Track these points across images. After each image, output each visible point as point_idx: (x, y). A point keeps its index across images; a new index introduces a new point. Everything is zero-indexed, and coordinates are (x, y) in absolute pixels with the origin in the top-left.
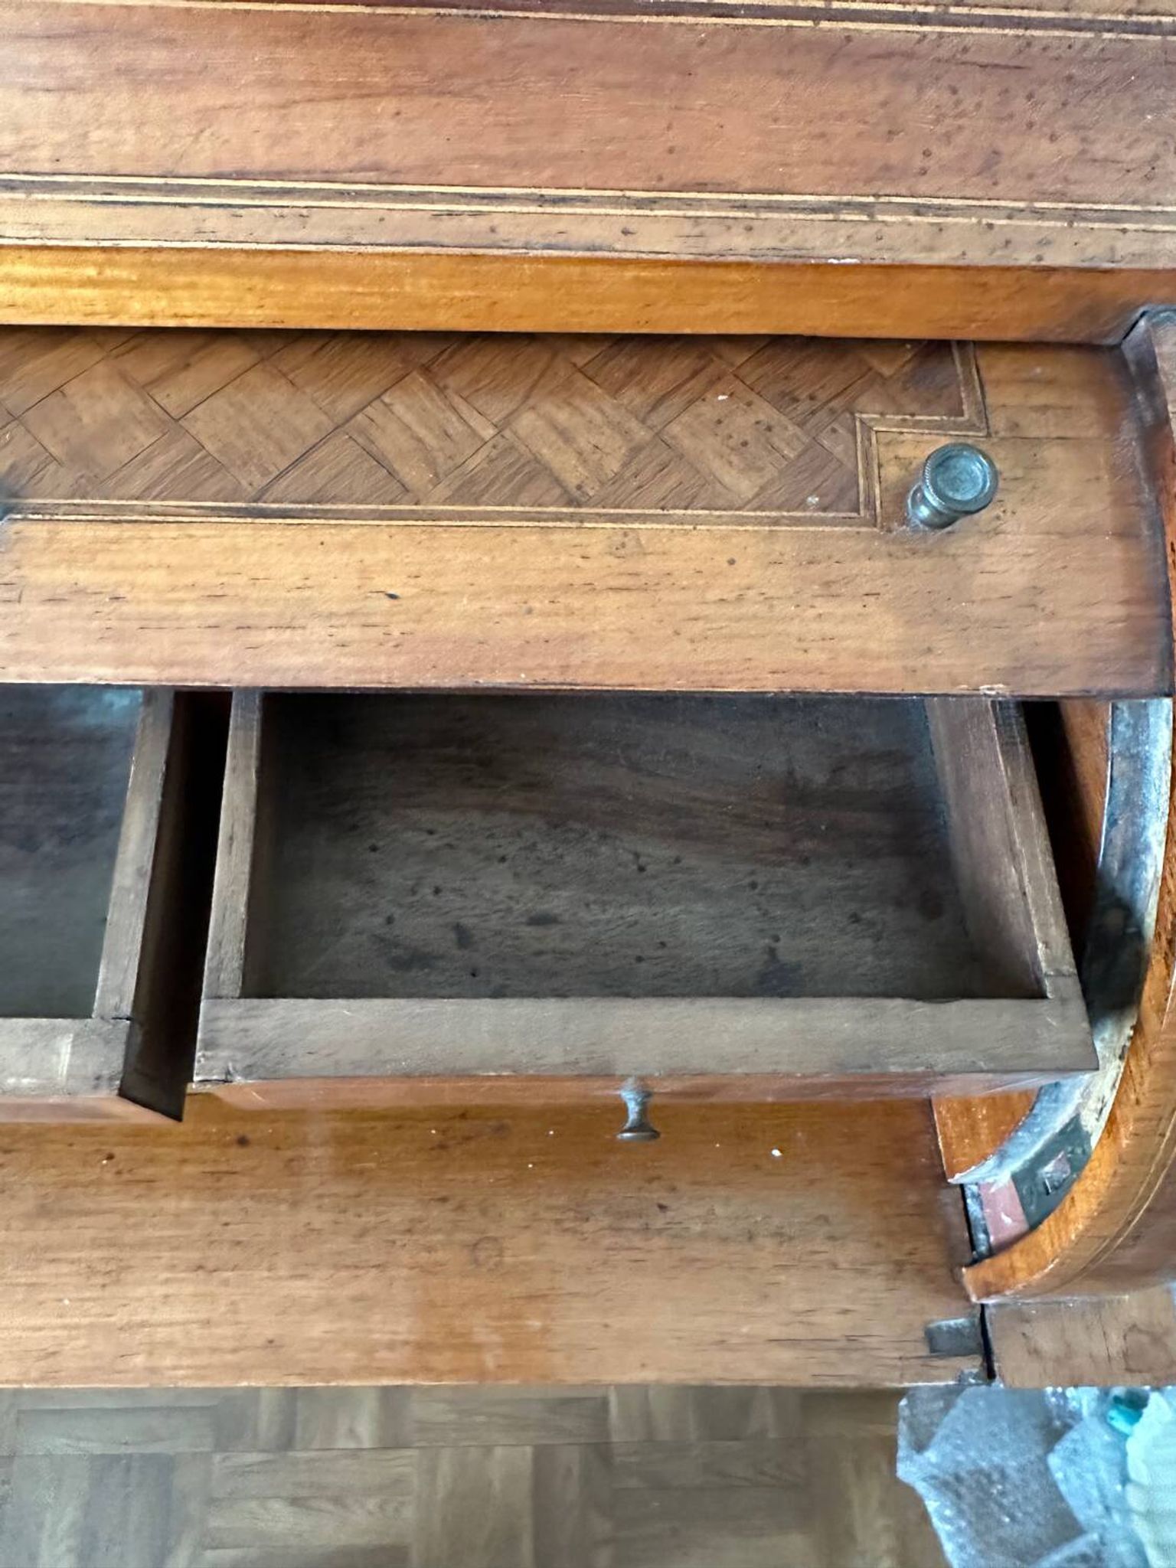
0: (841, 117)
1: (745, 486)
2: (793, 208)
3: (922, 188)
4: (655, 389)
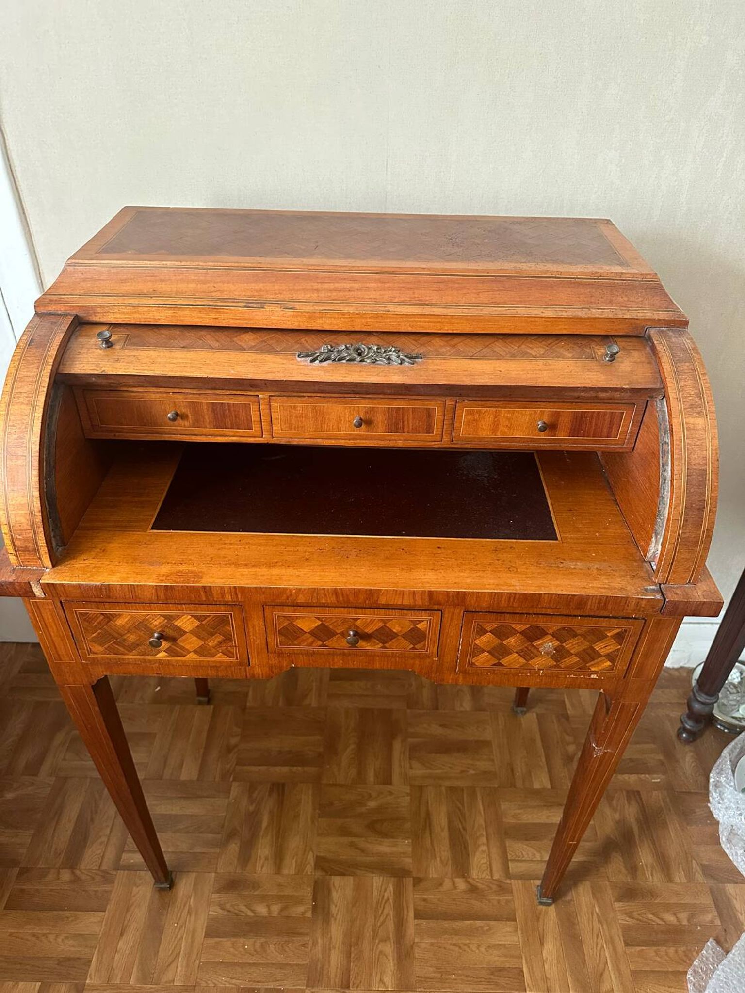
0: (582, 294)
1: (570, 355)
2: (574, 308)
3: (599, 305)
4: (549, 342)
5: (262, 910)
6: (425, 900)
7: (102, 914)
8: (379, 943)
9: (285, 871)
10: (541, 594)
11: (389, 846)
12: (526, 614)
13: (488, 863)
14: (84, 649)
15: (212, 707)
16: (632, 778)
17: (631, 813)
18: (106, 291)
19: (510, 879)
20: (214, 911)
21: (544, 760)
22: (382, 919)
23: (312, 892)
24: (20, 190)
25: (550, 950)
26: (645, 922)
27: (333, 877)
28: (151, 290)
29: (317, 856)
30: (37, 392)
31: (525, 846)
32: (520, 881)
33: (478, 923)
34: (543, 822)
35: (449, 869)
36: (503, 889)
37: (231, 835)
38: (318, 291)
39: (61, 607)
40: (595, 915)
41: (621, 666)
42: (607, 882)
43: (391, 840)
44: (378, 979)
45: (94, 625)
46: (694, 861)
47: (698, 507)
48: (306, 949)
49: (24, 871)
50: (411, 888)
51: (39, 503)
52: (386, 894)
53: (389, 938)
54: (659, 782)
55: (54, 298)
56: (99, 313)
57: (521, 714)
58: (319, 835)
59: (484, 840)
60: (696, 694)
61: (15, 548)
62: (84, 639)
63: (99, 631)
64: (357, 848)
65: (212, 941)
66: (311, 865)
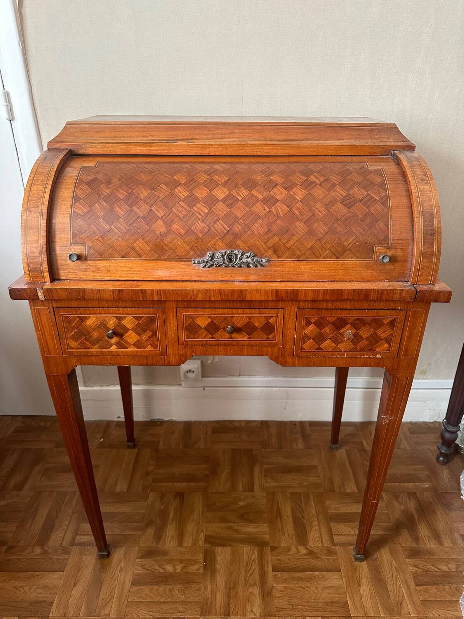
0: (354, 134)
2: (351, 141)
3: (364, 139)
5: (169, 568)
6: (279, 560)
7: (62, 573)
8: (249, 587)
9: (185, 545)
10: (343, 289)
11: (253, 528)
12: (335, 309)
13: (320, 537)
14: (65, 345)
15: (136, 450)
16: (411, 485)
17: (412, 505)
18: (88, 137)
19: (335, 546)
20: (138, 570)
21: (352, 475)
22: (251, 572)
23: (203, 556)
24: (38, 117)
25: (365, 589)
26: (427, 570)
27: (217, 547)
28: (114, 136)
29: (206, 535)
30: (48, 180)
31: (343, 526)
32: (341, 547)
33: (316, 573)
34: (354, 512)
35: (294, 541)
36: (330, 552)
37: (149, 524)
38: (207, 134)
39: (53, 312)
40: (393, 567)
41: (395, 347)
42: (400, 547)
43: (255, 524)
44: (249, 610)
45: (73, 325)
46: (456, 533)
47: (431, 233)
48: (200, 592)
49: (10, 548)
50: (269, 552)
51: (45, 239)
52: (253, 557)
53: (256, 584)
54: (428, 487)
55: (59, 140)
56: (83, 148)
57: (335, 450)
58: (206, 522)
59: (316, 523)
60: (446, 426)
61: (29, 269)
62: (66, 337)
63: (76, 330)
64: (233, 530)
65: (135, 589)
66: (202, 541)
